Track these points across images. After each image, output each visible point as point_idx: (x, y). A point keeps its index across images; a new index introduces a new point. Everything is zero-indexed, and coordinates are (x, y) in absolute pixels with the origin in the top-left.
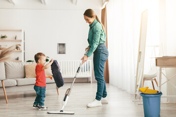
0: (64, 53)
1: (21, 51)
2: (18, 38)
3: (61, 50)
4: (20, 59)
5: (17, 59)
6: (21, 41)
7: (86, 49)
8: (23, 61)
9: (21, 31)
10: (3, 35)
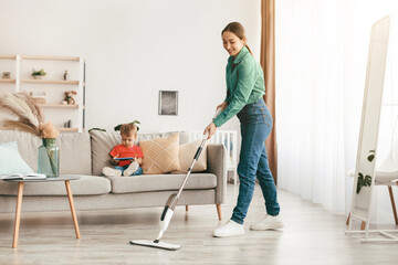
0: (174, 114)
1: (77, 107)
2: (70, 78)
3: (166, 107)
4: (73, 126)
5: (68, 125)
6: (77, 83)
7: (218, 107)
8: (80, 131)
9: (78, 60)
10: (37, 70)
